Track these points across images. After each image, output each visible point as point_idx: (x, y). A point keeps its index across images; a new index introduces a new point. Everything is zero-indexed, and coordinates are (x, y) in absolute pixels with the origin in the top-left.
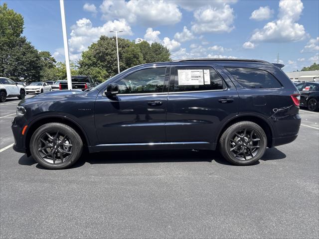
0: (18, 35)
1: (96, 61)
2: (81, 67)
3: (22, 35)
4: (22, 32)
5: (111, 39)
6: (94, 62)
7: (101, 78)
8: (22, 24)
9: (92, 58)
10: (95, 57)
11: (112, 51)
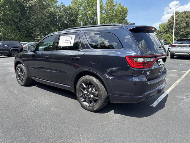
0: (124, 19)
1: (167, 29)
2: (157, 34)
3: (126, 19)
4: (126, 17)
5: (182, 13)
6: (166, 30)
7: (169, 41)
8: (127, 13)
9: (165, 28)
10: (167, 27)
11: (181, 21)
